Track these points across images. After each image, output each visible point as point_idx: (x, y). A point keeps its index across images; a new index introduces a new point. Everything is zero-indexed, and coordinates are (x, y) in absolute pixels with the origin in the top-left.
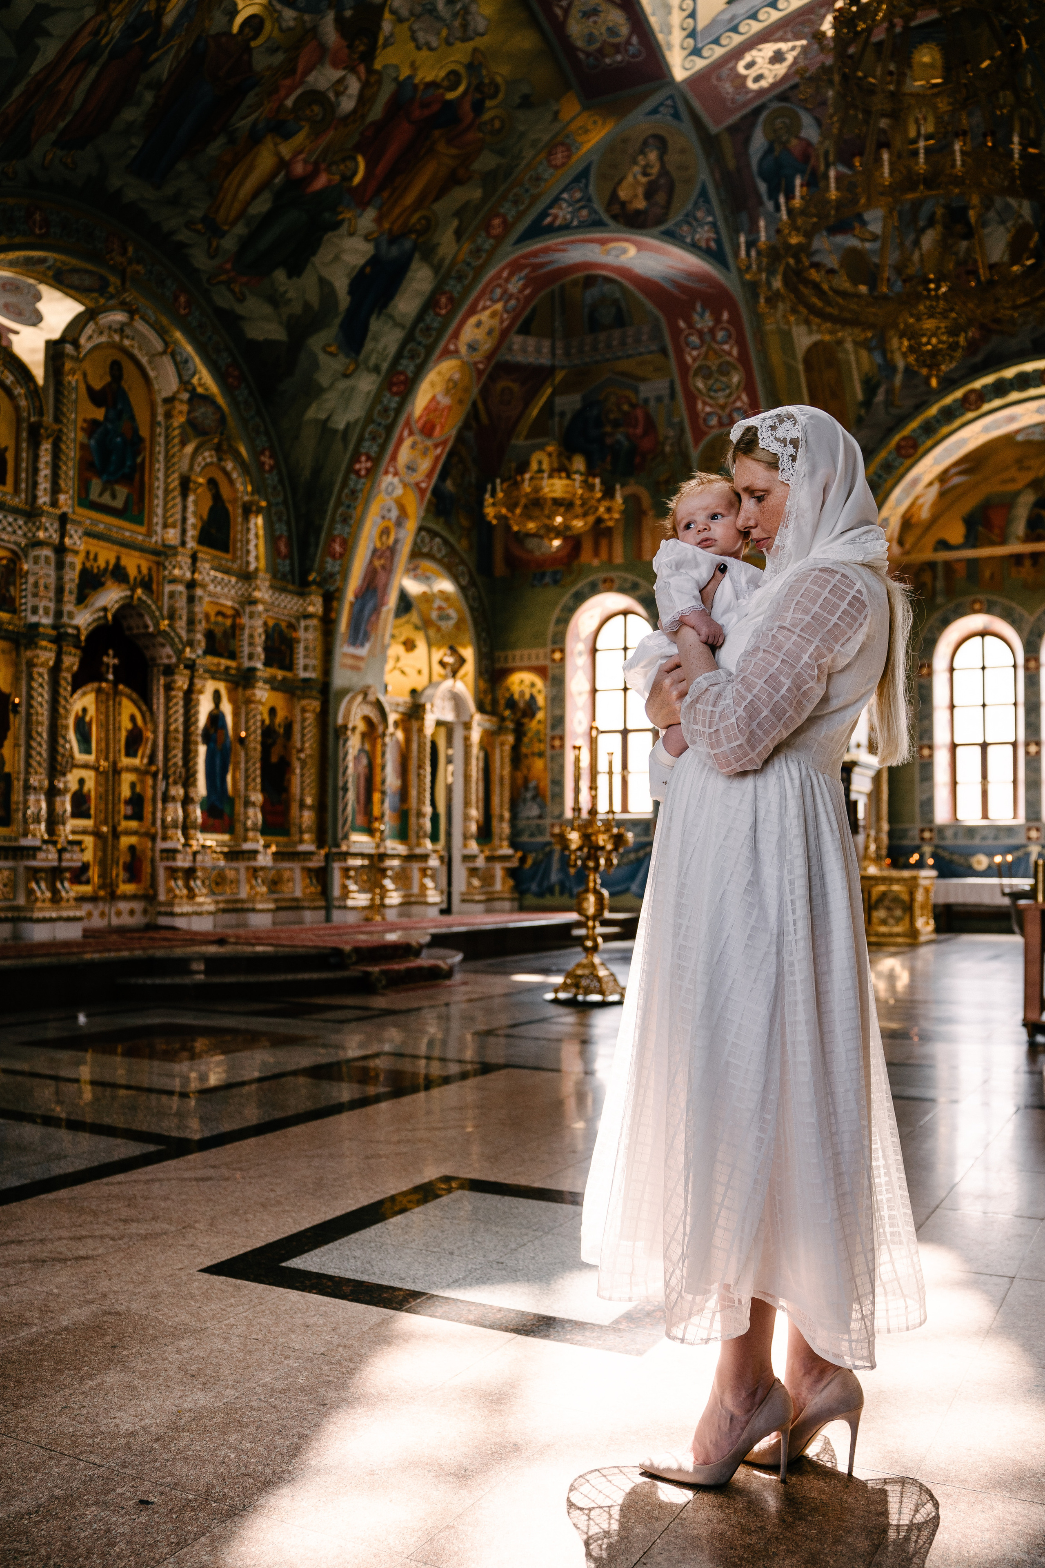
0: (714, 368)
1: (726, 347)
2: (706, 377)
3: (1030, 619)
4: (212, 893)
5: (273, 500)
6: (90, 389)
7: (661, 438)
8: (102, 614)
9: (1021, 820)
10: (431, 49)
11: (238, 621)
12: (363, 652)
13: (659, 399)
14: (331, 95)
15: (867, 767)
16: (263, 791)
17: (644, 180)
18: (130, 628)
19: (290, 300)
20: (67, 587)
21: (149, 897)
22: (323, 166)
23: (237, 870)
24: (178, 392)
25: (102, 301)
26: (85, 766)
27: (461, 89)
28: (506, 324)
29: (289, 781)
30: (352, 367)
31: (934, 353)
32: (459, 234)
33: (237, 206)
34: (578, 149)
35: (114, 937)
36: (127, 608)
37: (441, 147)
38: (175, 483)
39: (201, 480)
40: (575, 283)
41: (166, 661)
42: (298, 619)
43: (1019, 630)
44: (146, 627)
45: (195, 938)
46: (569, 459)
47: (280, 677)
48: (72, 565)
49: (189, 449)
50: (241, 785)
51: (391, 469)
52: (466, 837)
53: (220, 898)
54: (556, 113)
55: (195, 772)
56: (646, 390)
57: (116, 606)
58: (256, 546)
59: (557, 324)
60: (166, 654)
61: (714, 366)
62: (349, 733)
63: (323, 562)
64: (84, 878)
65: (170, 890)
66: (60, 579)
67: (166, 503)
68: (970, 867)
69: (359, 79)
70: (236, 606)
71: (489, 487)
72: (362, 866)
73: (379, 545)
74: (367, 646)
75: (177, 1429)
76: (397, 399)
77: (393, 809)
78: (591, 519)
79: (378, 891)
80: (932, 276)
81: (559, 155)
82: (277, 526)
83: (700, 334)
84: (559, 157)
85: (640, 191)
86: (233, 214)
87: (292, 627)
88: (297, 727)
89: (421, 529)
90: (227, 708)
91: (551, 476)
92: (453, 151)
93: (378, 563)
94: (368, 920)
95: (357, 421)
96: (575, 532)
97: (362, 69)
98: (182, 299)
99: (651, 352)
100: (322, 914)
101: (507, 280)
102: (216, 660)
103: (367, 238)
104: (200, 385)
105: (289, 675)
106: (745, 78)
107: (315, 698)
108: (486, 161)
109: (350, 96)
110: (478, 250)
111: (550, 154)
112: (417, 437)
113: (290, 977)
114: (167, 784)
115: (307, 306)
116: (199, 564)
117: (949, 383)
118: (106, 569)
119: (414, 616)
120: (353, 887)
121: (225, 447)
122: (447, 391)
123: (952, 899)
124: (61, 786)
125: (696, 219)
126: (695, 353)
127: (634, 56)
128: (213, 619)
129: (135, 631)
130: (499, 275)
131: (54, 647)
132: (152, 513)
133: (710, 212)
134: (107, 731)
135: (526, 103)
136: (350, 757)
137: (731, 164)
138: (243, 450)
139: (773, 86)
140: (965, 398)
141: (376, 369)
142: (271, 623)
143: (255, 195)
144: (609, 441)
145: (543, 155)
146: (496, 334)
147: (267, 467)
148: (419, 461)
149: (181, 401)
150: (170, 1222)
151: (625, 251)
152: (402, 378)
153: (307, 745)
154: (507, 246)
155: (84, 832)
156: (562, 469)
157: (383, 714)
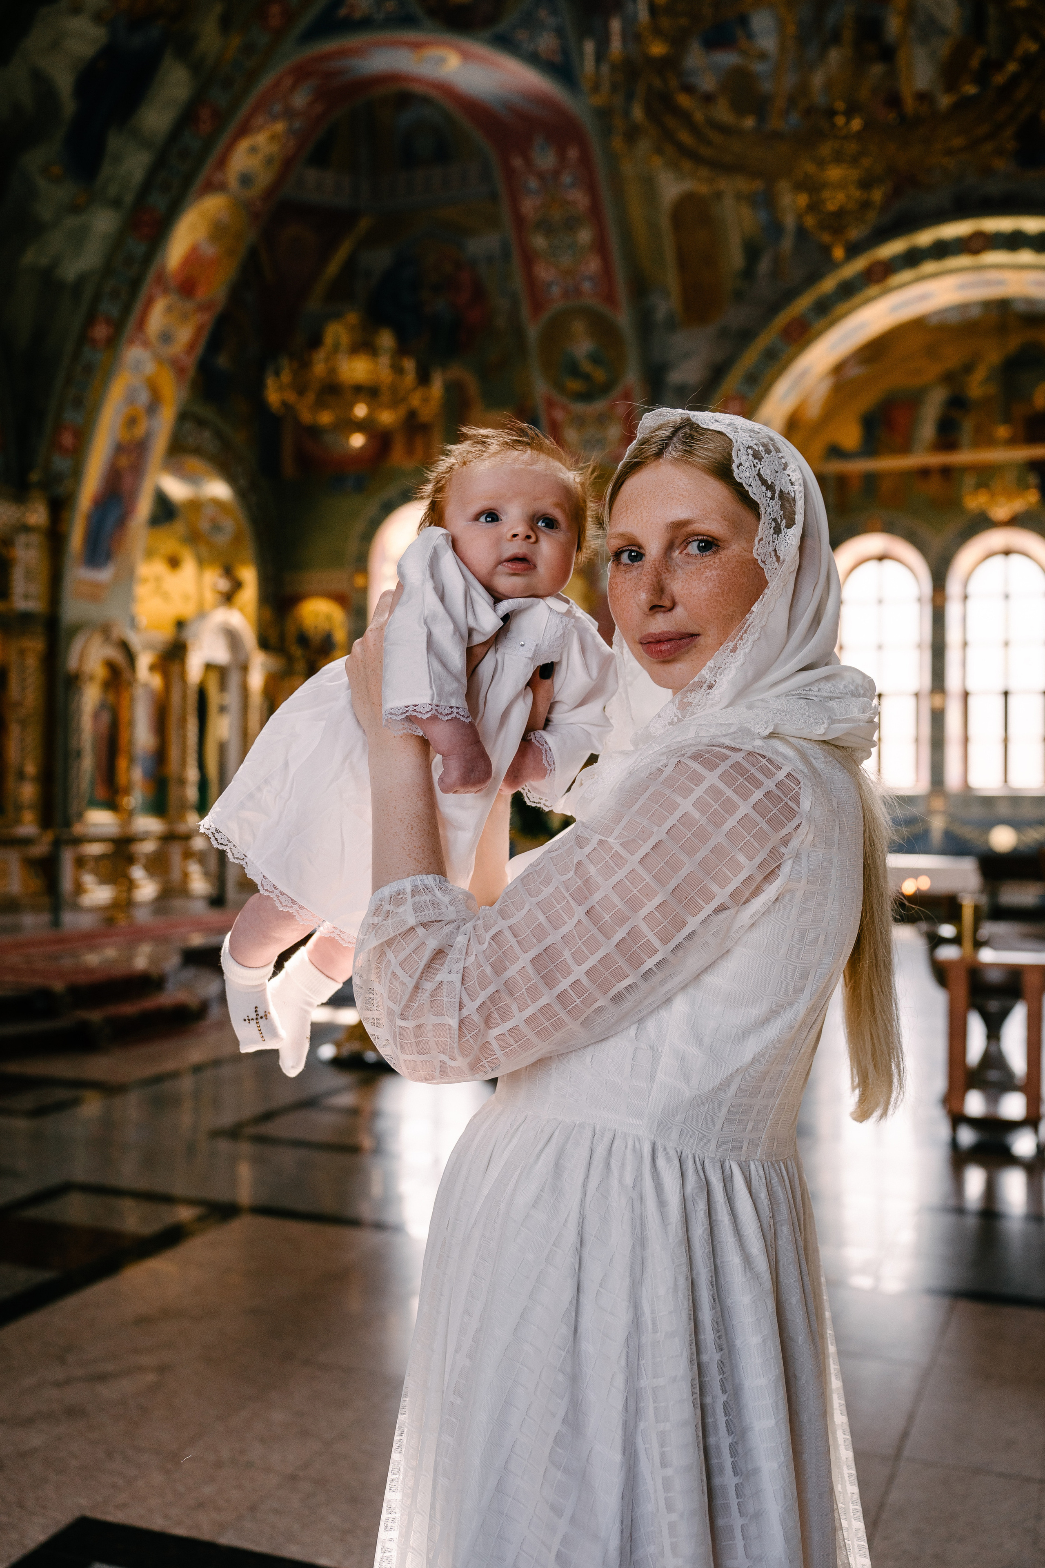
0: (558, 223)
1: (575, 193)
2: (549, 233)
3: (939, 541)
9: (923, 787)
12: (104, 575)
13: (490, 260)
28: (289, 151)
29: (4, 745)
30: (83, 199)
31: (840, 213)
32: (226, 24)
40: (383, 100)
42: (14, 533)
46: (374, 333)
51: (139, 339)
56: (475, 247)
59: (361, 154)
61: (557, 219)
62: (84, 681)
63: (48, 459)
71: (271, 367)
72: (103, 854)
73: (123, 438)
74: (111, 569)
76: (143, 246)
77: (147, 775)
78: (402, 411)
79: (124, 883)
80: (840, 107)
83: (541, 176)
87: (7, 542)
89: (183, 417)
91: (350, 355)
93: (124, 462)
94: (110, 922)
95: (92, 271)
96: (383, 427)
99: (479, 197)
100: (47, 916)
101: (291, 91)
103: (97, 19)
107: (38, 636)
110: (252, 47)
112: (173, 298)
115: (17, 107)
119: (179, 527)
120: (89, 879)
122: (213, 239)
125: (536, 21)
126: (535, 199)
130: (278, 83)
133: (555, 11)
136: (88, 713)
140: (869, 269)
141: (116, 203)
144: (427, 310)
146: (277, 164)
148: (176, 328)
151: (445, 60)
152: (150, 216)
154: (288, 44)
156: (365, 346)
157: (131, 657)
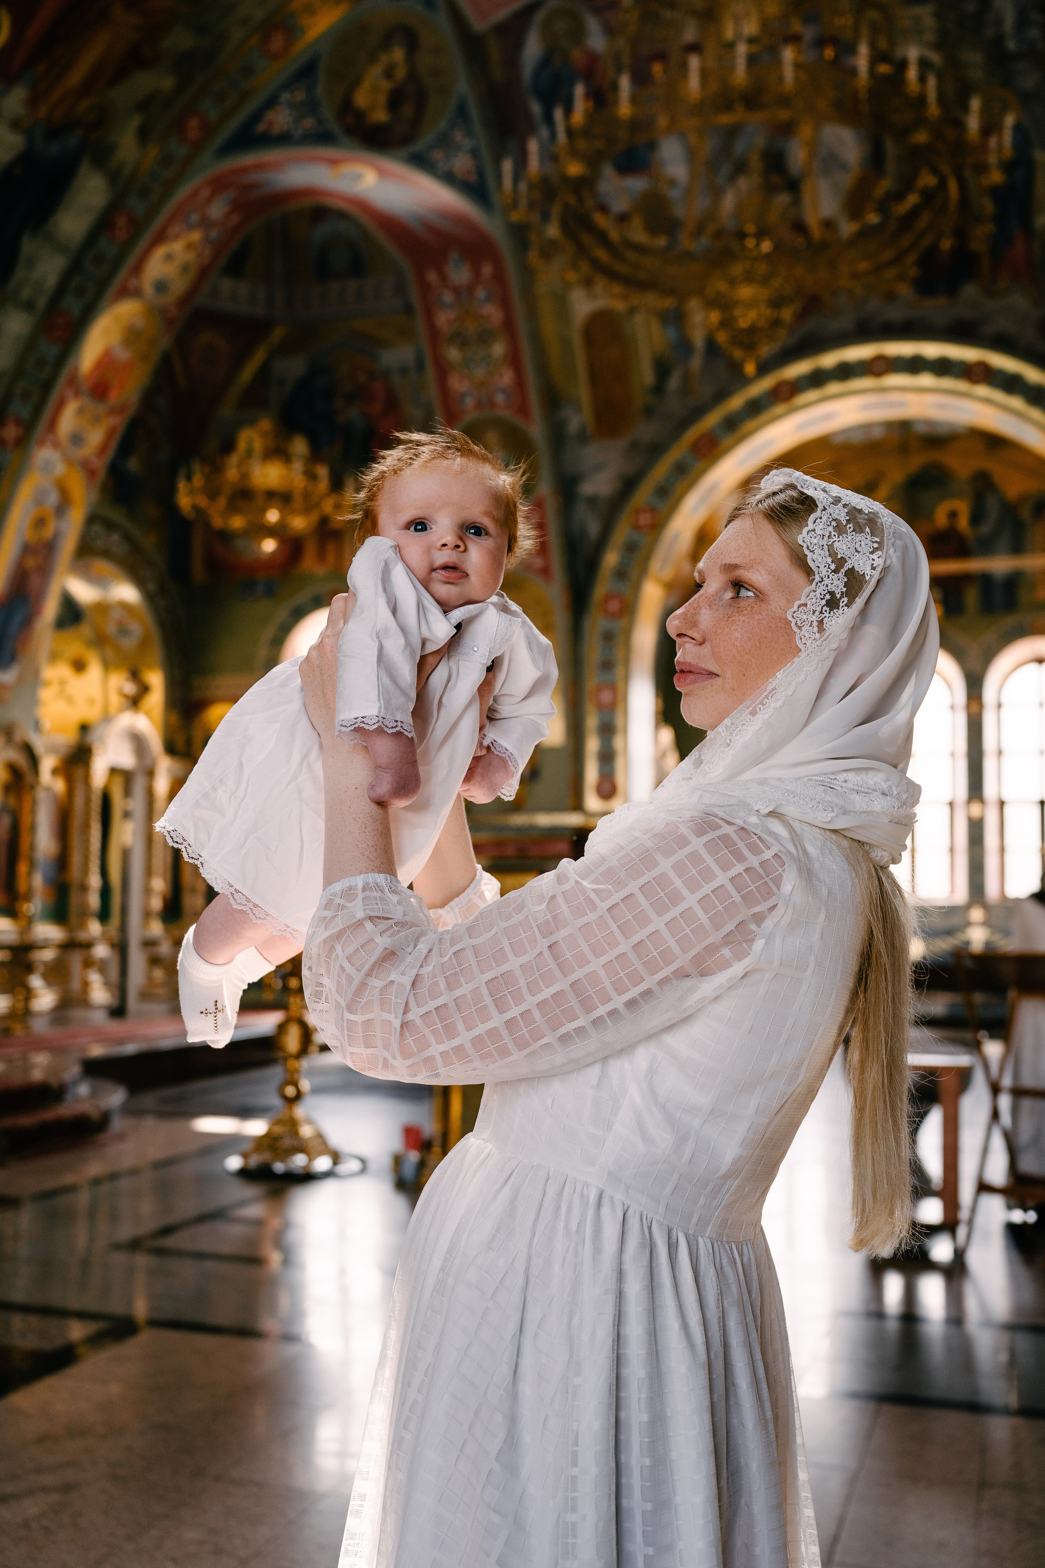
0: (472, 336)
1: (489, 307)
2: (462, 346)
7: (405, 421)
12: (8, 677)
13: (404, 370)
28: (205, 260)
31: (751, 330)
32: (144, 135)
34: (301, 34)
40: (299, 213)
46: (288, 440)
51: (49, 440)
52: (147, 915)
56: (389, 358)
59: (276, 265)
61: (471, 328)
71: (183, 470)
73: (31, 539)
74: (15, 670)
76: (56, 349)
77: (48, 881)
78: (314, 518)
79: (21, 992)
80: (750, 229)
81: (277, 41)
83: (456, 291)
84: (277, 43)
85: (382, 99)
89: (91, 519)
91: (263, 461)
93: (31, 562)
94: (8, 1031)
96: (295, 533)
99: (394, 311)
101: (207, 202)
103: (14, 126)
108: (180, 39)
110: (169, 158)
111: (265, 37)
112: (85, 400)
119: (85, 630)
122: (126, 344)
125: (452, 142)
126: (449, 312)
130: (195, 194)
133: (470, 134)
137: (498, 74)
140: (776, 389)
141: (29, 306)
144: (340, 419)
145: (256, 38)
146: (193, 273)
148: (88, 430)
151: (361, 177)
152: (64, 319)
154: (205, 156)
156: (278, 453)
157: (34, 760)
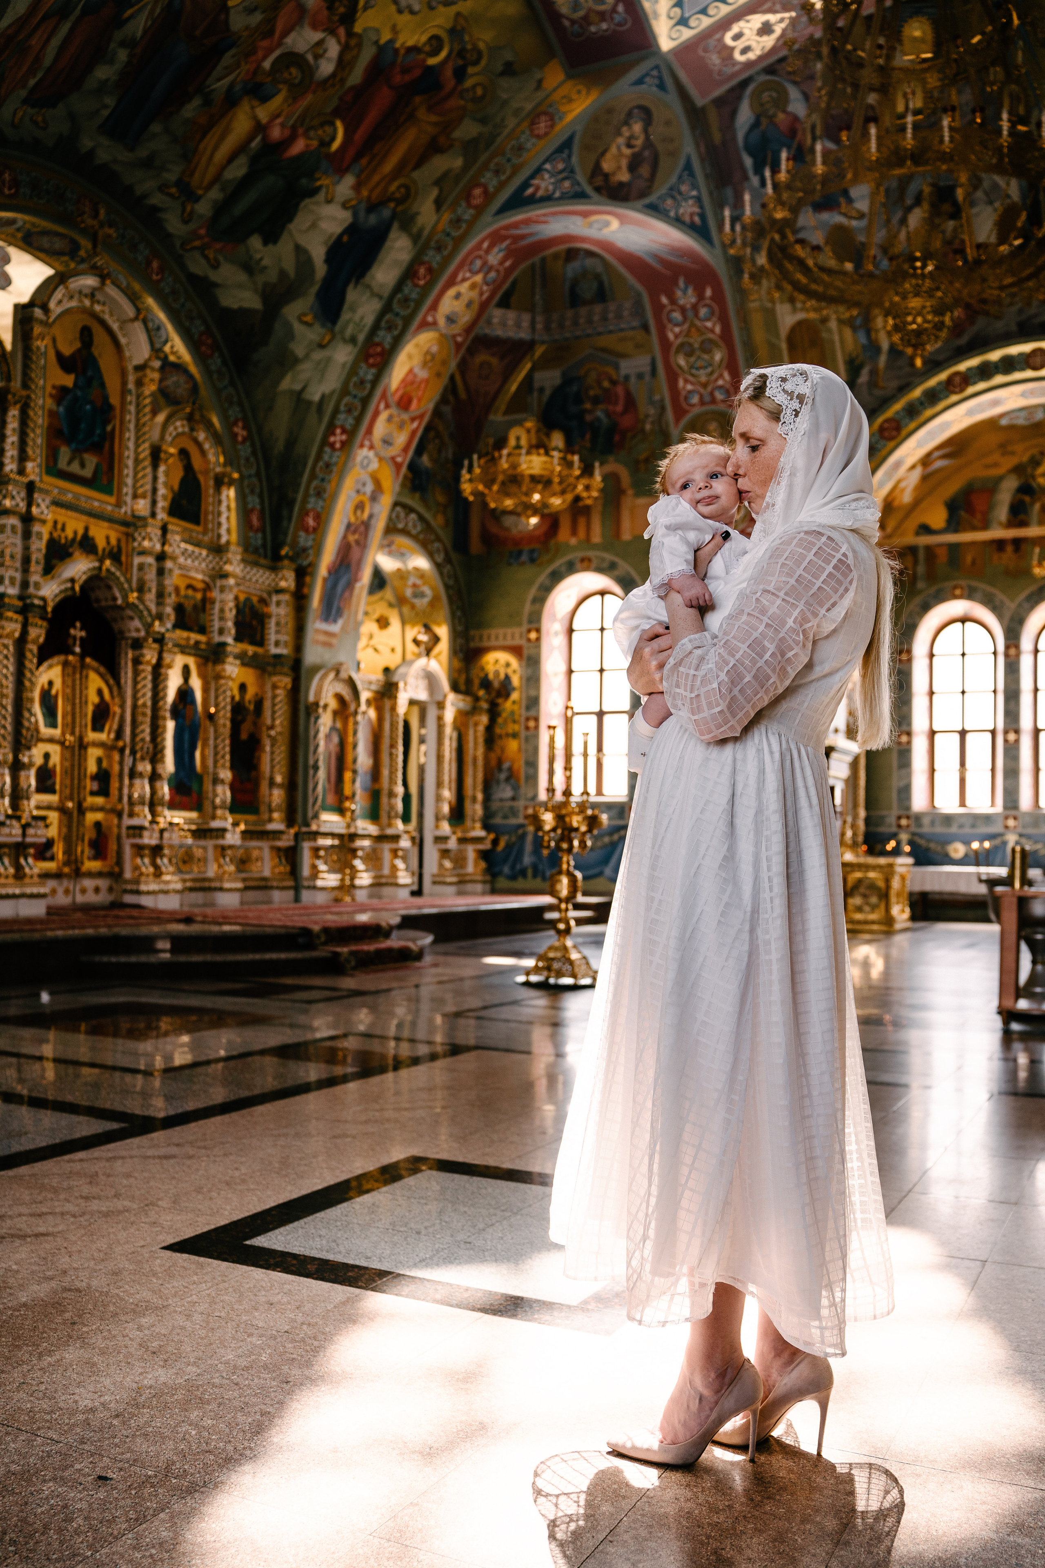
0: (696, 346)
1: (709, 324)
2: (689, 355)
3: (1011, 606)
4: (180, 871)
5: (245, 472)
6: (59, 356)
7: (641, 416)
8: (69, 585)
9: (999, 808)
10: (412, 12)
11: (208, 594)
12: (335, 628)
13: (640, 376)
14: (310, 58)
15: (845, 752)
16: (233, 768)
17: (627, 152)
18: (98, 600)
19: (265, 268)
20: (34, 557)
21: (115, 875)
22: (300, 131)
23: (205, 848)
24: (149, 359)
25: (72, 265)
26: (51, 740)
27: (443, 54)
28: (485, 296)
29: (259, 759)
30: (327, 338)
31: (919, 333)
32: (439, 204)
33: (212, 171)
34: (561, 119)
35: (79, 915)
36: (95, 580)
37: (422, 114)
38: (145, 451)
39: (172, 450)
40: (556, 256)
41: (134, 634)
42: (270, 594)
43: (1000, 617)
44: (115, 599)
45: (160, 916)
46: (548, 435)
47: (250, 653)
48: (39, 535)
49: (161, 418)
50: (210, 762)
51: (367, 443)
52: (438, 818)
53: (187, 877)
54: (540, 82)
55: (163, 748)
56: (628, 367)
57: (84, 577)
58: (228, 518)
59: (537, 297)
60: (135, 627)
61: (696, 343)
62: (320, 710)
63: (296, 537)
64: (48, 854)
65: (136, 868)
66: (26, 548)
67: (136, 473)
68: (947, 855)
69: (339, 42)
70: (207, 579)
71: (466, 463)
72: (332, 846)
73: (353, 520)
74: (340, 622)
75: (137, 1406)
76: (373, 371)
77: (365, 789)
78: (569, 497)
79: (348, 871)
80: (918, 254)
81: (542, 125)
82: (250, 499)
83: (683, 310)
84: (542, 126)
85: (624, 163)
86: (209, 177)
87: (263, 601)
88: (267, 704)
89: (396, 504)
90: (196, 683)
91: (528, 453)
92: (434, 118)
93: (352, 538)
94: (337, 900)
95: (332, 393)
96: (553, 510)
97: (342, 31)
98: (155, 264)
99: (633, 328)
100: (291, 894)
101: (488, 251)
102: (185, 634)
103: (345, 206)
104: (173, 353)
105: (260, 650)
106: (732, 49)
107: (286, 675)
108: (468, 130)
109: (329, 60)
110: (459, 220)
111: (533, 123)
112: (394, 411)
113: (258, 957)
114: (135, 760)
115: (283, 274)
116: (169, 536)
117: (934, 365)
118: (74, 540)
119: (388, 594)
120: (322, 867)
121: (197, 417)
122: (425, 364)
123: (928, 887)
124: (26, 760)
125: (680, 193)
126: (677, 330)
127: (620, 24)
128: (183, 592)
129: (103, 604)
130: (479, 246)
131: (20, 618)
132: (122, 483)
133: (694, 186)
134: (74, 705)
135: (509, 70)
136: (321, 735)
137: (717, 137)
138: (215, 420)
139: (761, 58)
140: (949, 381)
141: (353, 340)
142: (242, 597)
143: (231, 159)
144: (588, 418)
145: (526, 124)
146: (476, 306)
147: (240, 439)
148: (395, 434)
149: (153, 369)
150: (132, 1198)
151: (607, 224)
152: (379, 349)
153: (278, 722)
154: (487, 217)
155: (49, 808)
156: (540, 446)
157: (355, 692)
